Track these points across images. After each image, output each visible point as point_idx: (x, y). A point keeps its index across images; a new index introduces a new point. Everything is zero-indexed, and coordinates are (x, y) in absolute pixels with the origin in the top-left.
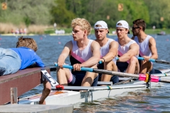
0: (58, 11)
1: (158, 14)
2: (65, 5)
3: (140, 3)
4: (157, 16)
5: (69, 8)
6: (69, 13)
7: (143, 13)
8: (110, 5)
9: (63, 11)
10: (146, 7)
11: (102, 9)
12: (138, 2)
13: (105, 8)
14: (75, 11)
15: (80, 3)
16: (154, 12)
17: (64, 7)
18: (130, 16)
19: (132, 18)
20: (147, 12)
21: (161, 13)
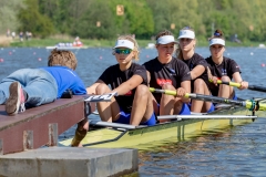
0: (28, 16)
1: (166, 19)
2: (38, 7)
3: (142, 4)
4: (164, 22)
5: (42, 11)
6: (43, 19)
7: (145, 17)
8: (99, 7)
9: (35, 15)
10: (149, 10)
11: (89, 13)
12: (138, 3)
13: (93, 12)
14: (51, 15)
15: (58, 3)
16: (161, 16)
17: (36, 10)
18: (128, 22)
19: (131, 26)
20: (151, 17)
21: (169, 18)
